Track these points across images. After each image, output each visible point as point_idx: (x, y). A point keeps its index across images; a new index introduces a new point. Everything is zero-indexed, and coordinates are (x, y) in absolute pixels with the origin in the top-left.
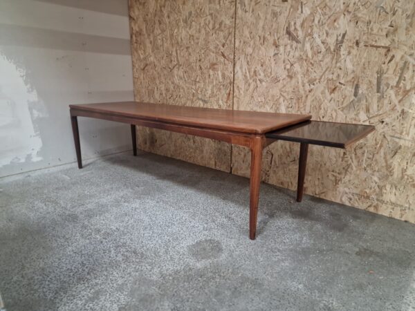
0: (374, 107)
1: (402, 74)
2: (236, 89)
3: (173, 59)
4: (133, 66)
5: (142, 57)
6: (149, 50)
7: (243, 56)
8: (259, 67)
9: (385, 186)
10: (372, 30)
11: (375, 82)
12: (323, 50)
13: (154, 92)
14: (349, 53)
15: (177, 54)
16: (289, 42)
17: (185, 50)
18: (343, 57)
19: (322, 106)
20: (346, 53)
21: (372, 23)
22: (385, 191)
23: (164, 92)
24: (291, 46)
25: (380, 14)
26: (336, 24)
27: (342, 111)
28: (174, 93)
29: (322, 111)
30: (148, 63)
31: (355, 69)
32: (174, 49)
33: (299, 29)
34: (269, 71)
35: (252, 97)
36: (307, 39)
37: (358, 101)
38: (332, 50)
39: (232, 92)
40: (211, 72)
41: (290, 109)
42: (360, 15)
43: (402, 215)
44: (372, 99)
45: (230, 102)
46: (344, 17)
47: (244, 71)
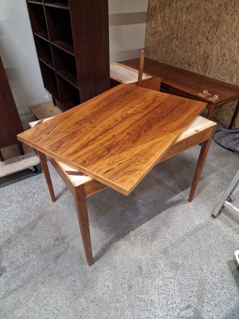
2: (210, 62)
3: (174, 32)
4: (147, 31)
5: (153, 26)
6: (159, 22)
7: (220, 42)
8: (227, 52)
13: (157, 51)
15: (177, 30)
17: (183, 28)
23: (164, 53)
28: (171, 56)
30: (157, 31)
32: (176, 27)
34: (233, 55)
35: (219, 69)
39: (207, 63)
40: (197, 48)
45: (205, 69)
47: (218, 52)
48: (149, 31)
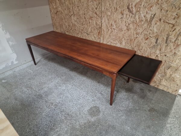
0: (163, 49)
1: (178, 37)
2: (102, 31)
3: (71, 11)
4: (51, 11)
5: (55, 7)
6: (58, 4)
7: (106, 16)
8: (113, 23)
9: (163, 79)
10: (168, 15)
11: (165, 38)
12: (144, 20)
13: (62, 26)
14: (156, 24)
15: (73, 9)
16: (128, 13)
17: (77, 7)
18: (153, 25)
19: (141, 45)
20: (155, 23)
21: (168, 11)
22: (162, 81)
23: (68, 26)
24: (129, 15)
25: (172, 8)
26: (151, 8)
27: (149, 48)
28: (73, 28)
29: (141, 47)
30: (58, 11)
31: (157, 31)
32: (71, 6)
33: (134, 7)
34: (118, 25)
35: (110, 36)
36: (137, 13)
37: (157, 46)
38: (148, 21)
39: (100, 32)
40: (90, 21)
41: (127, 44)
42: (163, 6)
43: (167, 90)
44: (163, 46)
45: (99, 36)
46: (156, 6)
47: (106, 23)
48: (52, 11)
